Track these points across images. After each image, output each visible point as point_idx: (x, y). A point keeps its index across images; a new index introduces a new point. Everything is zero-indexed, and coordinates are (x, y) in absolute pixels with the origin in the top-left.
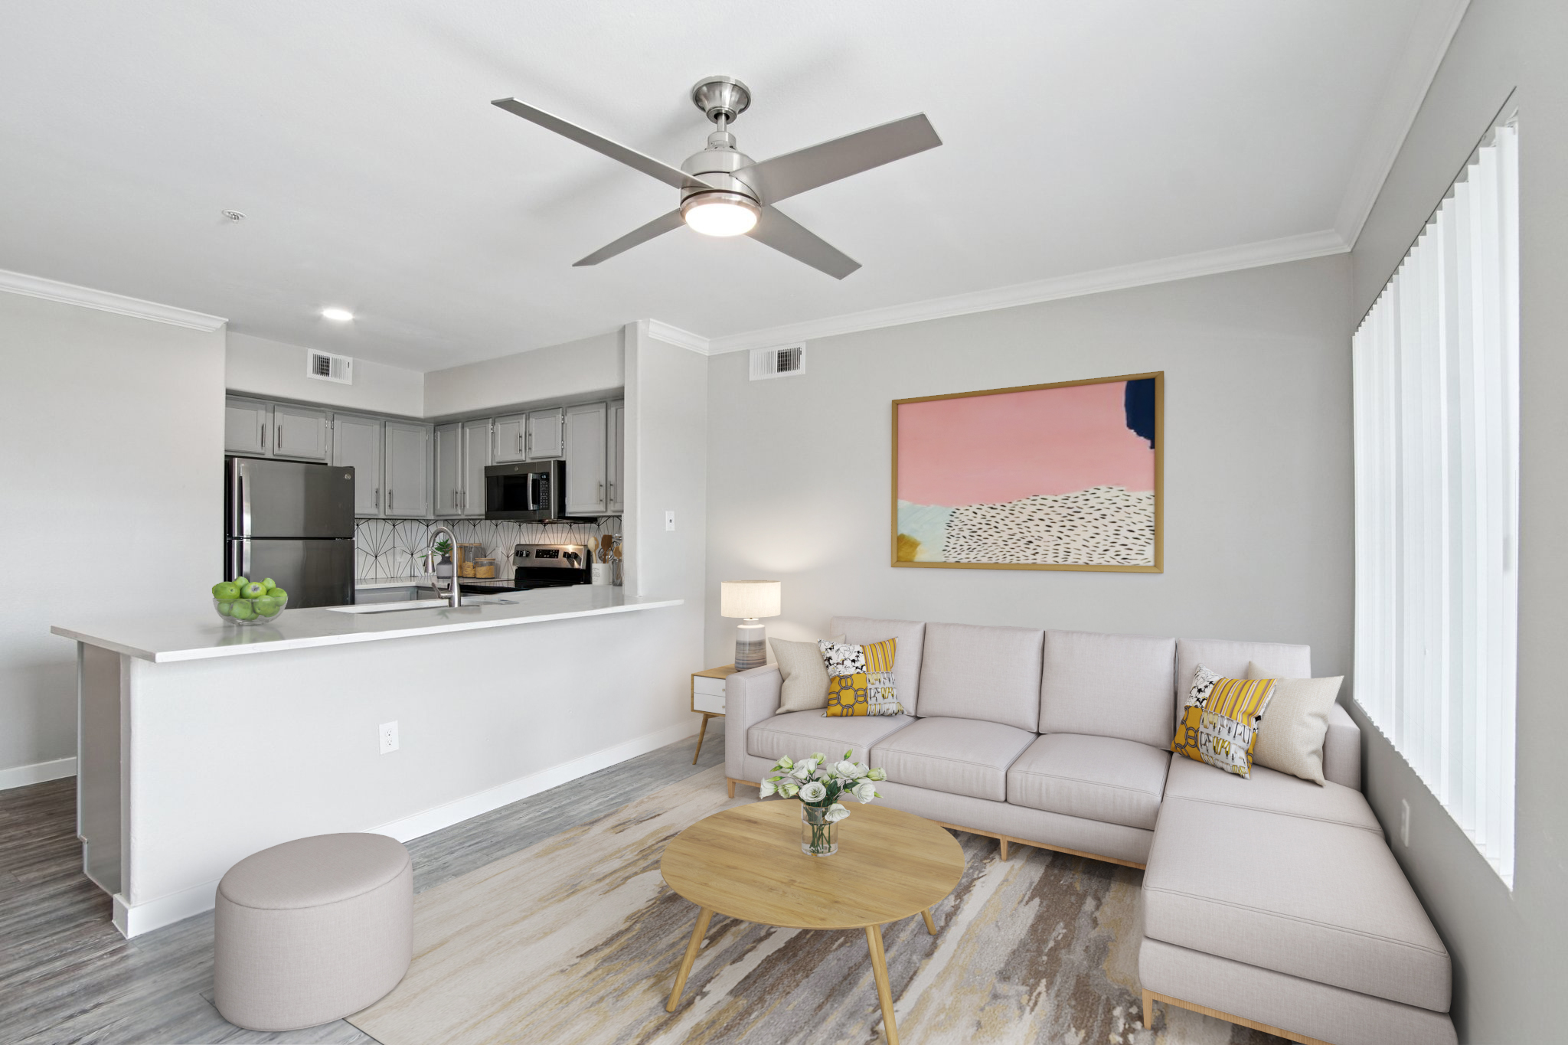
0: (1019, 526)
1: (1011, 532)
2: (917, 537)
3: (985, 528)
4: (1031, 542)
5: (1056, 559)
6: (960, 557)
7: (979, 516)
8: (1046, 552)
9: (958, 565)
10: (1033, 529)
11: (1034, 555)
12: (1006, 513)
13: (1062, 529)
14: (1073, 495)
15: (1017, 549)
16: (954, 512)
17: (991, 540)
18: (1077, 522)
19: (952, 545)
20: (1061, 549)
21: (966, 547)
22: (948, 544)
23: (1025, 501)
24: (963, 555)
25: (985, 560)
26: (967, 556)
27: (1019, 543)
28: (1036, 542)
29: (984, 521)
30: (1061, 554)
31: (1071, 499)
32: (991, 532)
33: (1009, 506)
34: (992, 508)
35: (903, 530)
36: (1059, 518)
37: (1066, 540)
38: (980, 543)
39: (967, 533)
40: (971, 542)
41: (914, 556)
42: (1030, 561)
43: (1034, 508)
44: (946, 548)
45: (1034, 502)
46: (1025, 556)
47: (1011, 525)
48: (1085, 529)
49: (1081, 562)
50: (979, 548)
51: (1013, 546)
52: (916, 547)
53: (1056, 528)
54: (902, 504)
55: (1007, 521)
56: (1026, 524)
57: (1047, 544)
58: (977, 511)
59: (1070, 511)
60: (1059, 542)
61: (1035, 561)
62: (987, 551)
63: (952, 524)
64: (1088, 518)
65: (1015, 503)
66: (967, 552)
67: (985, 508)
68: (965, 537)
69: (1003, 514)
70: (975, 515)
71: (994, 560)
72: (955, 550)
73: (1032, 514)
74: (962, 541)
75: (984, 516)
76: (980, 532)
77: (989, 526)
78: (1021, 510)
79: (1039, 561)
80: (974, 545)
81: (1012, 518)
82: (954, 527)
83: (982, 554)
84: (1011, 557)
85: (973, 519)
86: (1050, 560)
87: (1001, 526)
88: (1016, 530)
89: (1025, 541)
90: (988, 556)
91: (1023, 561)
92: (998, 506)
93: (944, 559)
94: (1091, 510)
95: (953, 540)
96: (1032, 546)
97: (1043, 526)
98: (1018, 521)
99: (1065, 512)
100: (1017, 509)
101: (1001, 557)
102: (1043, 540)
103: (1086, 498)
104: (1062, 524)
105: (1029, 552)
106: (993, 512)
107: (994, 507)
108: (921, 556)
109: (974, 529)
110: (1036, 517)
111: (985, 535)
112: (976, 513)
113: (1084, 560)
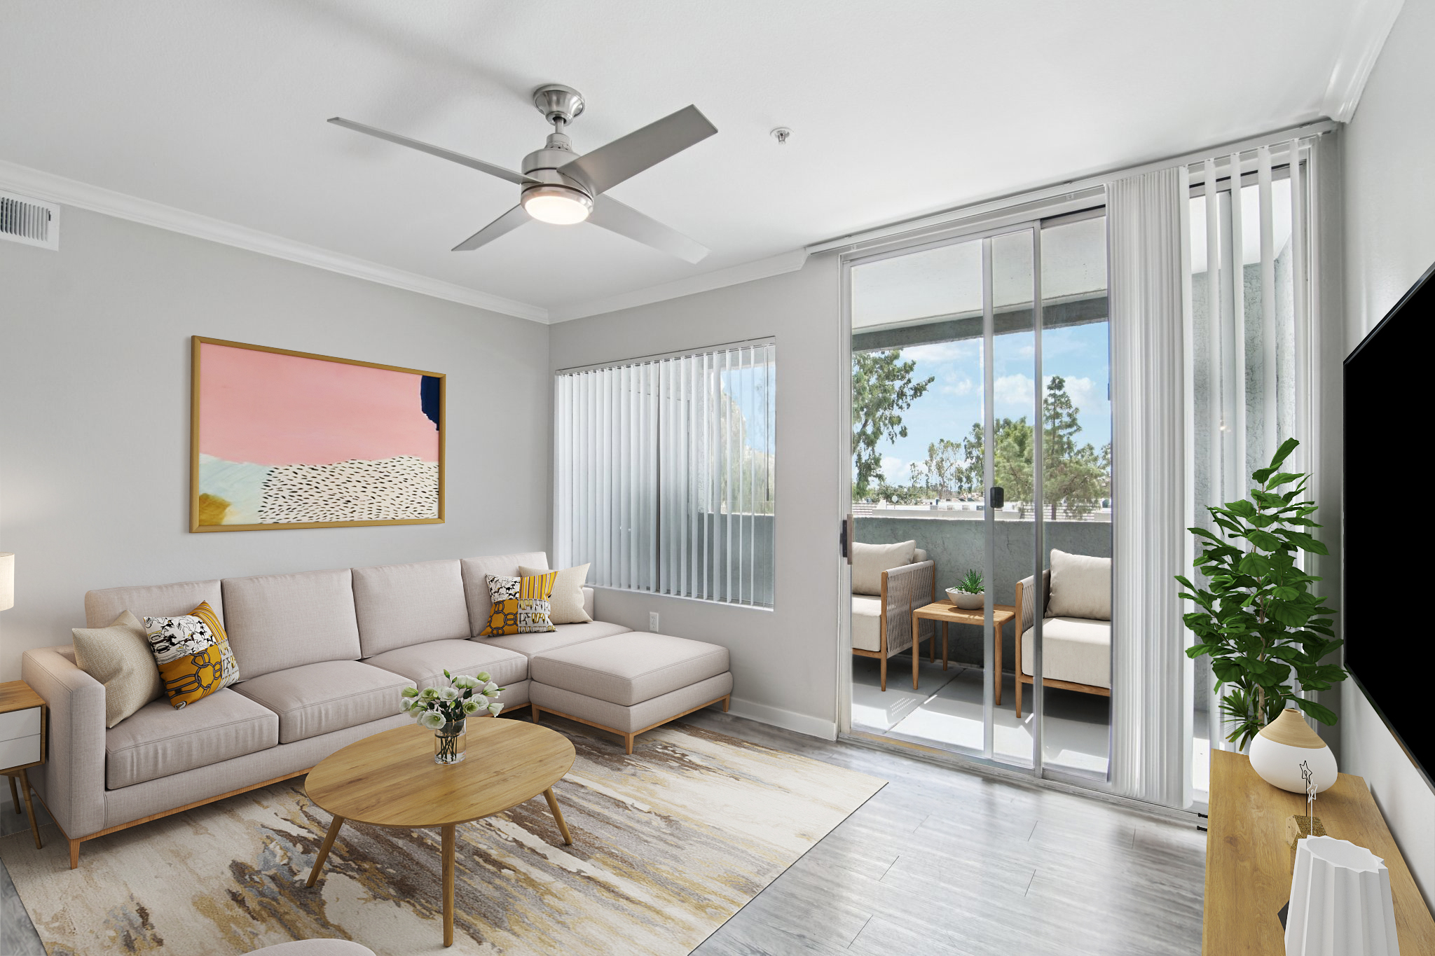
0: (339, 487)
1: (331, 492)
2: (225, 496)
3: (306, 488)
4: (349, 501)
5: (370, 516)
6: (278, 517)
7: (299, 476)
8: (362, 510)
9: (276, 526)
10: (351, 489)
11: (352, 513)
12: (327, 475)
13: (375, 490)
14: (384, 461)
15: (337, 508)
16: (273, 471)
17: (312, 500)
18: (387, 484)
19: (269, 506)
20: (374, 507)
21: (285, 507)
22: (265, 504)
23: (344, 464)
24: (282, 516)
25: (305, 520)
26: (287, 516)
27: (339, 503)
28: (354, 502)
29: (304, 482)
30: (374, 511)
31: (383, 465)
32: (311, 492)
33: (329, 467)
34: (313, 469)
35: (204, 488)
36: (373, 480)
37: (378, 499)
38: (300, 503)
39: (286, 493)
40: (290, 502)
41: (222, 519)
42: (348, 519)
43: (352, 471)
44: (263, 509)
45: (352, 466)
46: (343, 515)
47: (332, 486)
48: (393, 490)
49: (389, 518)
50: (299, 508)
51: (333, 505)
52: (225, 509)
53: (370, 489)
54: (204, 459)
55: (327, 482)
56: (345, 485)
57: (363, 503)
58: (297, 471)
59: (382, 475)
60: (373, 501)
61: (352, 519)
62: (308, 511)
63: (270, 483)
64: (395, 481)
65: (335, 465)
66: (286, 512)
67: (306, 468)
68: (284, 497)
69: (324, 476)
70: (295, 475)
71: (314, 519)
72: (273, 510)
73: (350, 476)
74: (281, 501)
75: (305, 477)
76: (300, 492)
77: (310, 487)
78: (341, 472)
79: (356, 519)
80: (294, 506)
81: (332, 479)
82: (272, 487)
83: (302, 513)
84: (331, 516)
85: (293, 478)
86: (365, 517)
87: (321, 487)
88: (336, 490)
89: (344, 501)
90: (308, 515)
91: (342, 519)
92: (319, 467)
93: (260, 521)
94: (397, 475)
95: (270, 500)
96: (350, 505)
97: (359, 488)
98: (338, 482)
99: (377, 475)
100: (337, 471)
101: (321, 516)
102: (359, 499)
103: (393, 464)
104: (375, 485)
105: (347, 511)
106: (314, 473)
107: (315, 468)
108: (230, 518)
109: (294, 489)
110: (354, 479)
111: (306, 495)
112: (296, 474)
113: (392, 515)
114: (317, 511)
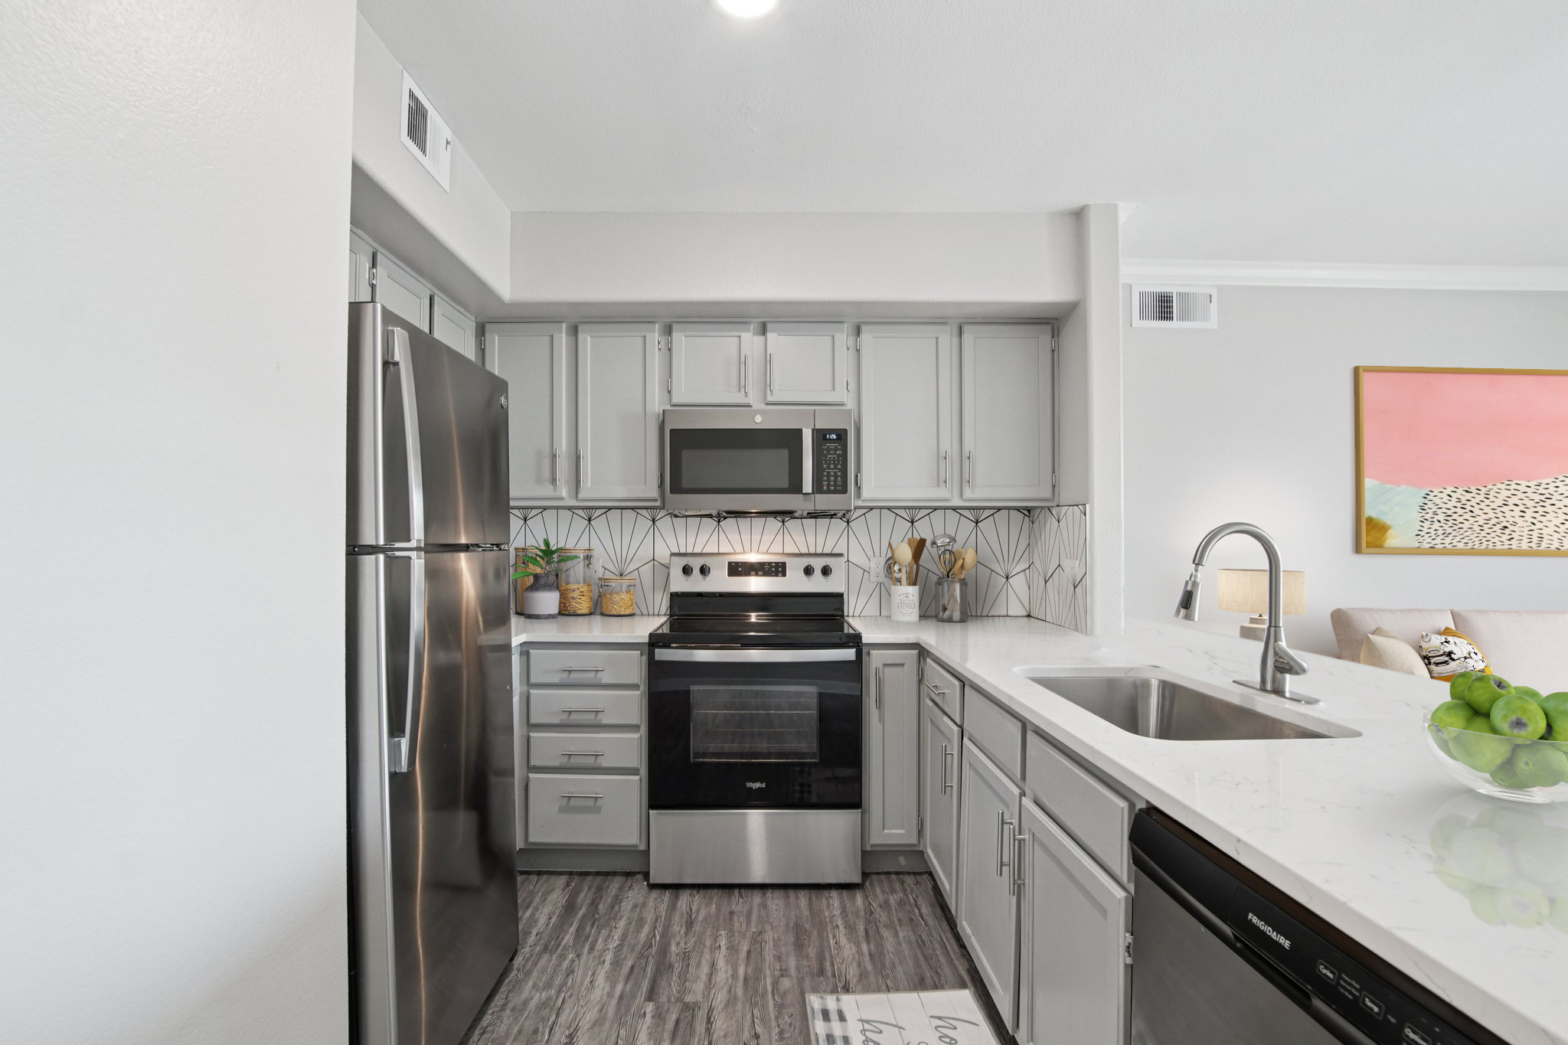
0: (1495, 511)
1: (1486, 517)
2: (1386, 519)
3: (1461, 511)
4: (1506, 527)
5: (1530, 545)
6: (1434, 542)
7: (1454, 499)
8: (1521, 538)
9: (1432, 551)
10: (1508, 514)
11: (1509, 540)
12: (1482, 497)
13: (1535, 515)
14: (1544, 481)
15: (1493, 535)
16: (1428, 495)
17: (1466, 525)
18: (1549, 509)
19: (1425, 530)
20: (1535, 534)
21: (1440, 532)
22: (1421, 528)
23: (1500, 486)
24: (1438, 541)
25: (1461, 546)
26: (1443, 541)
27: (1495, 528)
28: (1511, 528)
29: (1459, 505)
30: (1535, 540)
31: (1543, 486)
32: (1466, 516)
33: (1484, 490)
34: (1467, 491)
35: (1369, 511)
36: (1532, 504)
37: (1539, 525)
38: (1455, 527)
39: (1441, 517)
40: (1446, 527)
41: (1384, 541)
42: (1506, 547)
43: (1508, 493)
44: (1420, 533)
45: (1508, 487)
46: (1500, 542)
47: (1487, 510)
48: (1556, 515)
49: (1553, 547)
50: (1454, 533)
51: (1489, 531)
52: (1386, 532)
53: (1529, 513)
54: (1368, 483)
55: (1482, 506)
56: (1501, 509)
57: (1522, 529)
58: (1451, 494)
59: (1543, 498)
60: (1533, 527)
61: (1510, 547)
62: (1463, 536)
63: (1426, 507)
64: (1559, 504)
65: (1490, 487)
66: (1442, 537)
67: (1460, 491)
68: (1439, 521)
69: (1478, 498)
70: (1450, 498)
71: (1470, 545)
72: (1429, 535)
73: (1507, 499)
74: (1436, 525)
75: (1459, 500)
76: (1455, 516)
77: (1464, 511)
78: (1496, 495)
79: (1514, 547)
80: (1449, 530)
81: (1487, 502)
82: (1428, 510)
83: (1458, 539)
84: (1488, 543)
85: (1448, 502)
86: (1525, 546)
87: (1476, 511)
88: (1491, 515)
89: (1500, 526)
90: (1464, 541)
91: (1499, 546)
92: (1473, 489)
93: (1417, 545)
94: (1561, 497)
95: (1427, 524)
96: (1507, 531)
97: (1517, 513)
98: (1493, 506)
99: (1537, 498)
100: (1492, 493)
101: (1477, 543)
102: (1517, 525)
103: (1556, 485)
104: (1536, 510)
105: (1505, 538)
106: (1468, 496)
107: (1469, 490)
108: (1393, 540)
109: (1449, 513)
110: (1511, 502)
111: (1460, 519)
112: (1451, 496)
113: (1556, 544)
114: (1472, 537)
